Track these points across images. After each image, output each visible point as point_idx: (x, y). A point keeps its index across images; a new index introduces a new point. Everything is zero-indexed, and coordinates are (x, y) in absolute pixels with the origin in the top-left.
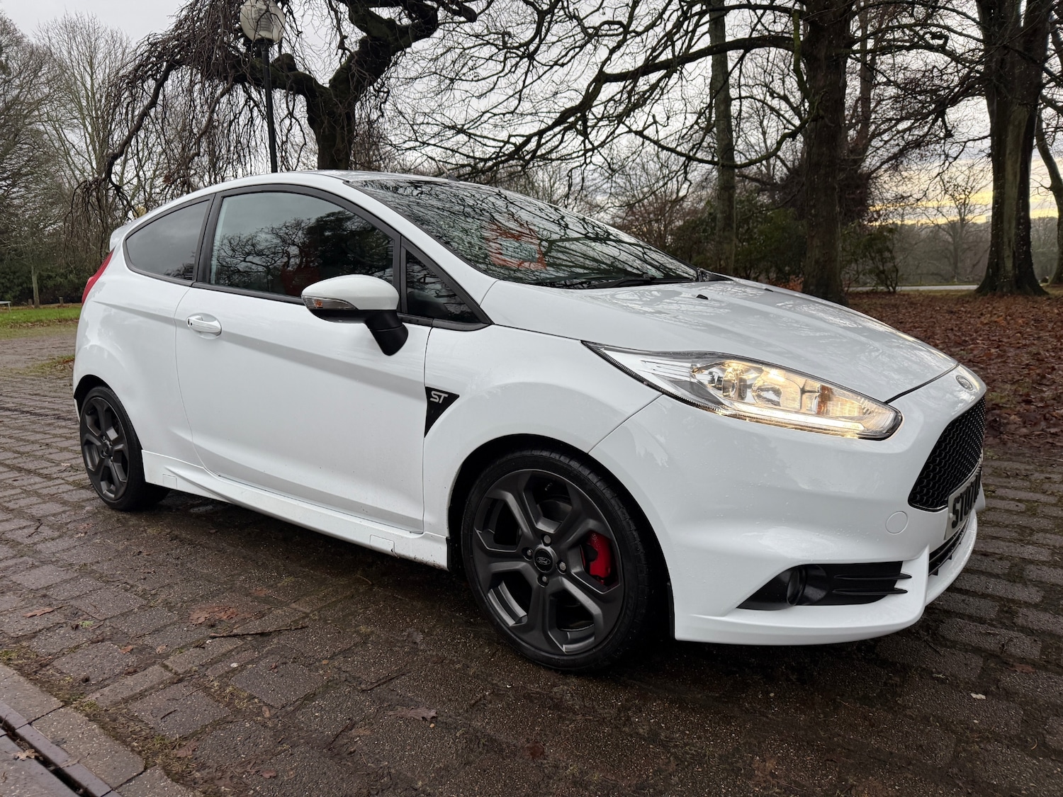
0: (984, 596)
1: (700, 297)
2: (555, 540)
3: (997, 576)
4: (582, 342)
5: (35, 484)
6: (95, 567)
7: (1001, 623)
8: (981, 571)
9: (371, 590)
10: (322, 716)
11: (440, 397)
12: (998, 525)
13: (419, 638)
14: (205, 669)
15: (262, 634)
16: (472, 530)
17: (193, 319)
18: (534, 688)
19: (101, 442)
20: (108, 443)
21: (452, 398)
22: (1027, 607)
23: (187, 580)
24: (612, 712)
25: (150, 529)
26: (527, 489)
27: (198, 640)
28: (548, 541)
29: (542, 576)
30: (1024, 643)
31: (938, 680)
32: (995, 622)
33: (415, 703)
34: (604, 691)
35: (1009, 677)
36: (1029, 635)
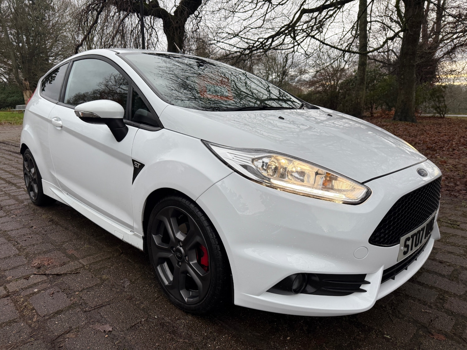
0: (432, 288)
1: (280, 118)
3: (443, 276)
4: (201, 140)
5: (12, 190)
6: (8, 233)
7: (436, 306)
8: (436, 272)
9: (120, 255)
10: (58, 324)
11: (138, 165)
12: (454, 245)
14: (22, 291)
15: (58, 275)
16: (151, 235)
17: (53, 120)
18: (167, 319)
19: (30, 174)
20: (32, 174)
21: (142, 166)
22: (454, 297)
23: (43, 243)
24: (199, 339)
25: (44, 215)
26: (173, 216)
27: (28, 275)
28: (181, 245)
29: (179, 262)
30: (444, 320)
31: (386, 339)
32: (432, 305)
33: (105, 321)
34: (201, 325)
35: (428, 342)
36: (449, 315)
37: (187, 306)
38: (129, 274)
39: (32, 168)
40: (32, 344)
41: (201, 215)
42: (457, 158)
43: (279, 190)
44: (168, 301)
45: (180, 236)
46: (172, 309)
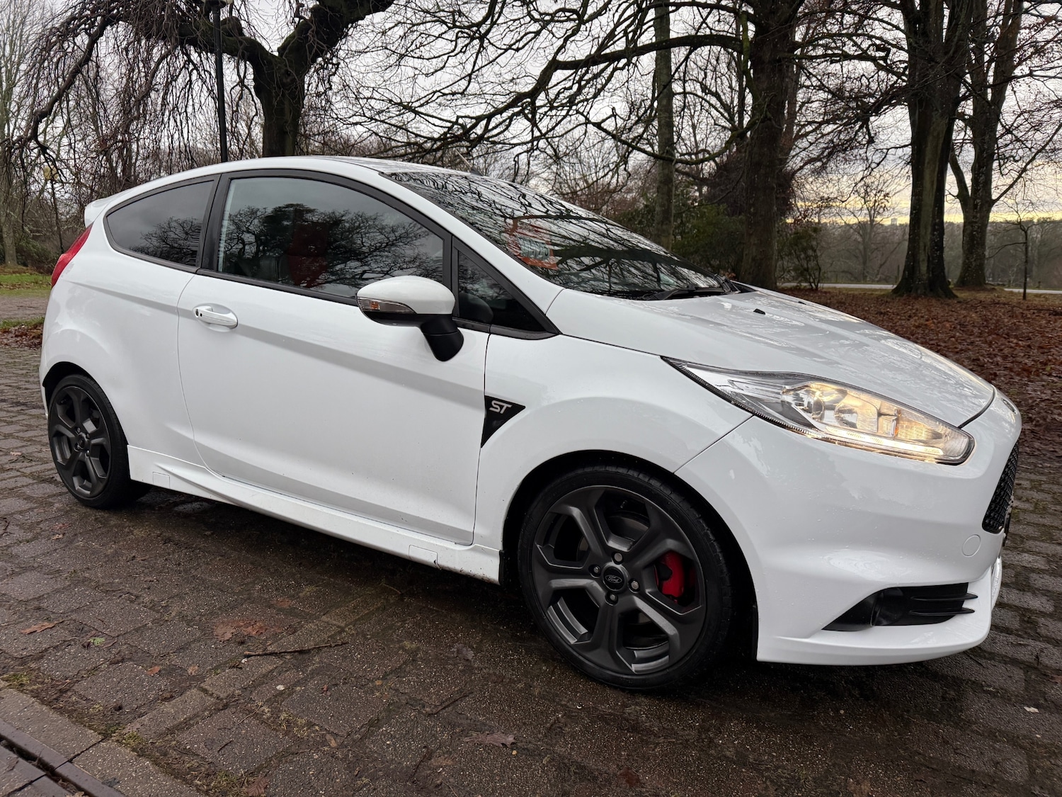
1: (757, 311)
2: (627, 559)
4: (662, 357)
6: (87, 575)
7: (1026, 633)
9: (402, 600)
10: (394, 744)
11: (501, 407)
13: (470, 655)
14: (248, 692)
15: (301, 652)
16: (532, 545)
17: (202, 309)
18: (605, 708)
19: (75, 434)
20: (84, 435)
21: (516, 409)
22: (1044, 617)
23: (197, 590)
25: (137, 530)
26: (598, 505)
27: (232, 660)
28: (620, 559)
33: (488, 727)
34: (677, 711)
35: (1053, 690)
37: (634, 678)
38: (456, 634)
39: (84, 420)
43: (837, 444)
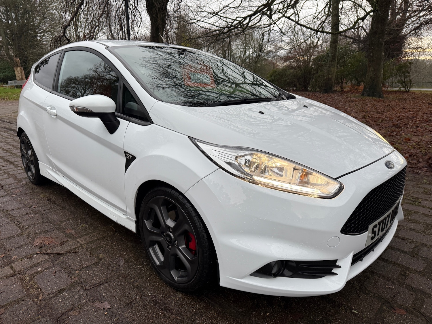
0: (395, 264)
1: (261, 112)
2: (174, 230)
3: (405, 253)
4: (189, 137)
5: (10, 168)
6: (10, 212)
7: (398, 282)
8: (399, 249)
9: (114, 234)
10: (62, 302)
11: (129, 156)
12: (415, 222)
13: (122, 262)
14: (27, 270)
15: (58, 254)
16: (143, 220)
17: (48, 108)
18: (159, 297)
19: (27, 156)
20: (29, 156)
21: (134, 158)
22: (415, 273)
23: (43, 222)
24: (189, 315)
25: (42, 195)
26: (163, 205)
27: (31, 255)
28: (171, 231)
29: (169, 246)
30: (406, 295)
31: (353, 314)
32: (395, 281)
33: (104, 299)
34: (190, 302)
35: (391, 317)
36: (410, 291)
37: (176, 284)
38: (123, 253)
39: (28, 150)
40: (40, 322)
41: (189, 206)
42: (420, 135)
43: (260, 185)
44: (159, 279)
45: (170, 223)
46: (164, 286)
